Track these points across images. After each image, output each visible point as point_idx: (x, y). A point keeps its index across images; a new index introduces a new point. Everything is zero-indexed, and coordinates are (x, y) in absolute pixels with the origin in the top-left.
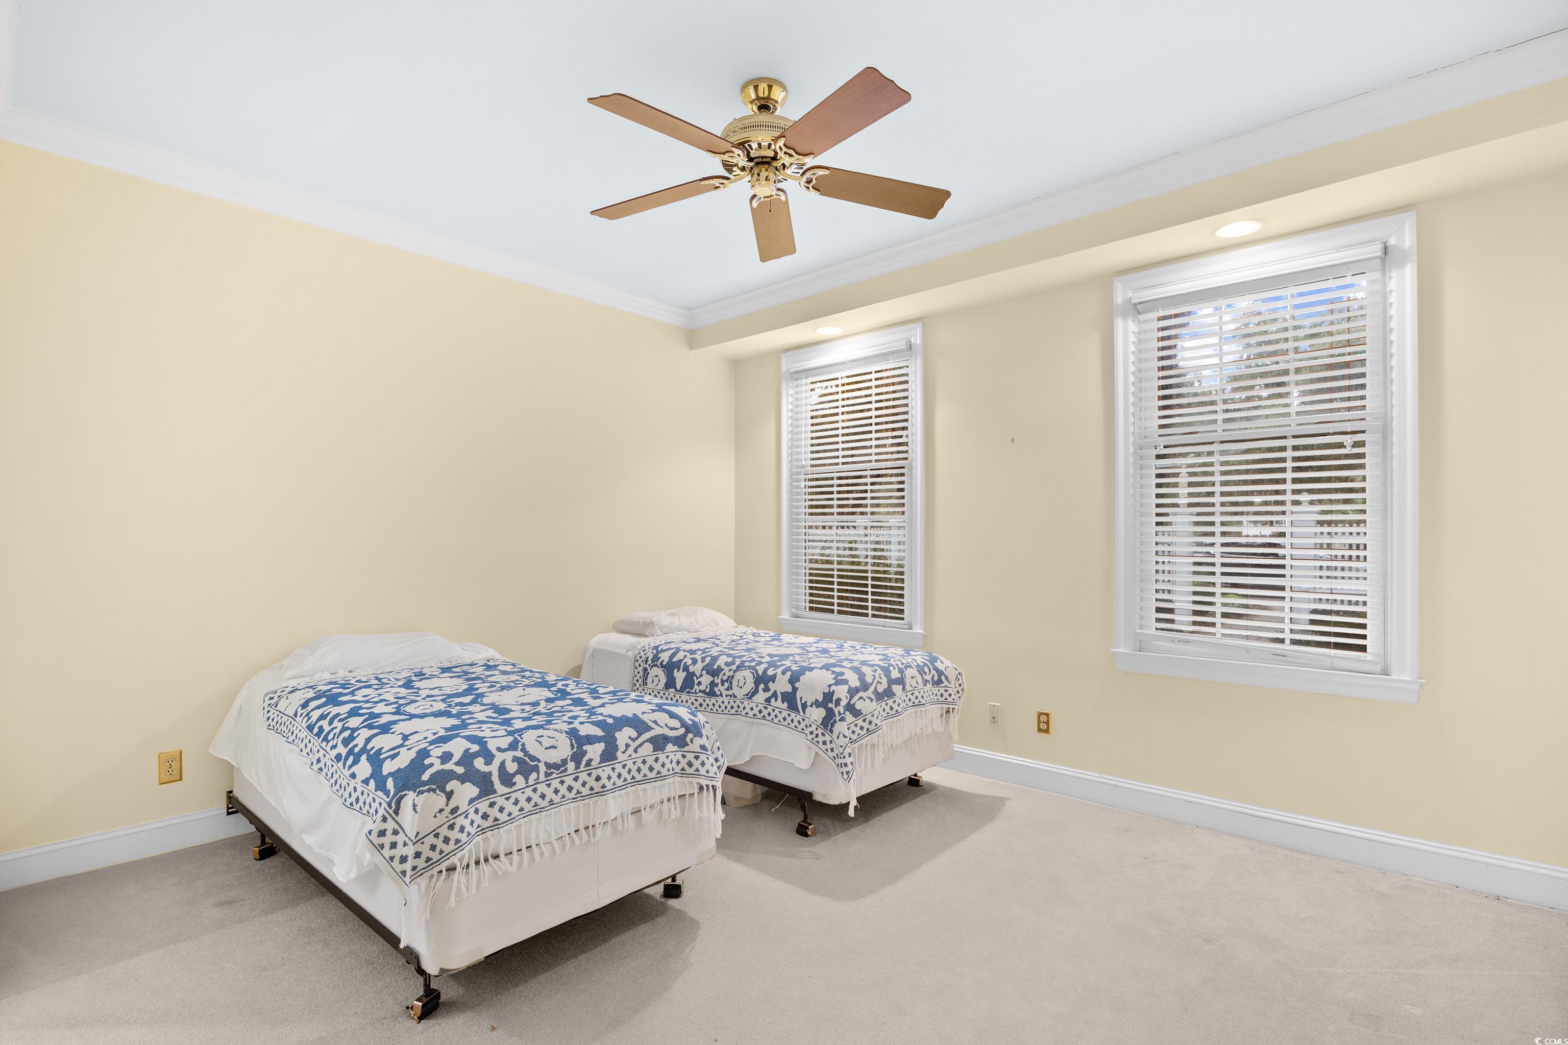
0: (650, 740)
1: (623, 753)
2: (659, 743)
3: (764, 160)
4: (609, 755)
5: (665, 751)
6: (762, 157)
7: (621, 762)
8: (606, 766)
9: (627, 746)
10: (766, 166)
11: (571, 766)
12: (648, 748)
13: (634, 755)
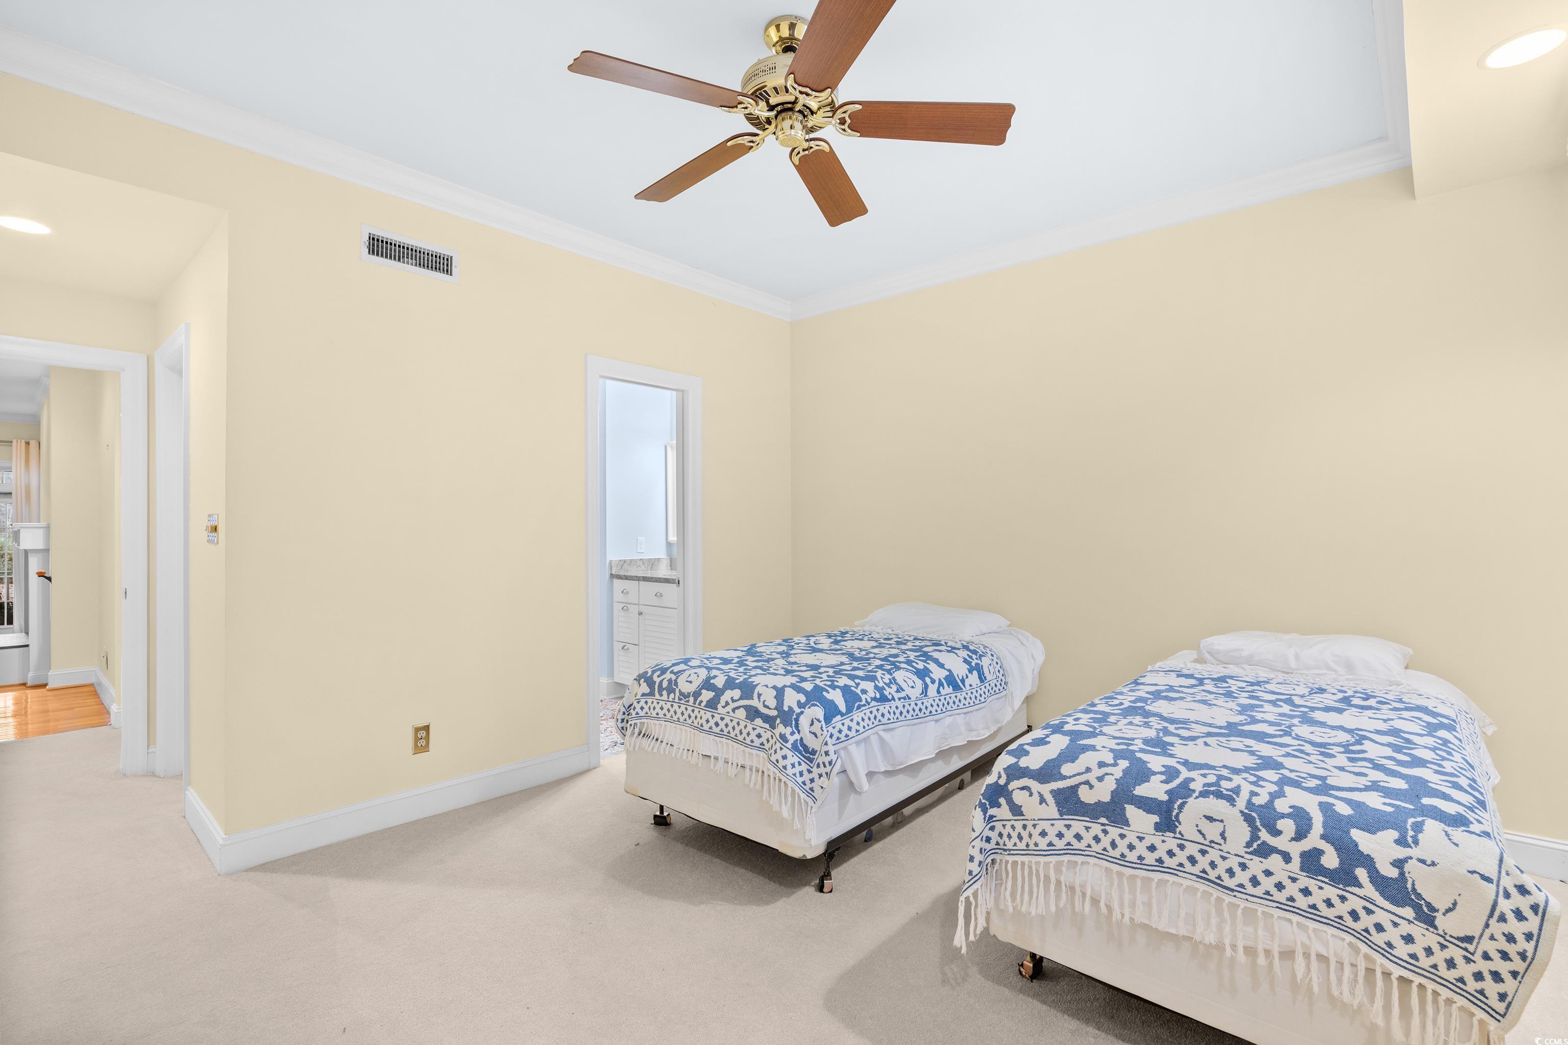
0: (746, 708)
1: (723, 707)
2: (753, 714)
3: (786, 106)
4: (712, 704)
5: (752, 723)
6: (783, 104)
7: (720, 714)
8: (708, 711)
9: (727, 704)
10: (790, 113)
11: (692, 699)
12: (742, 713)
13: (731, 714)
